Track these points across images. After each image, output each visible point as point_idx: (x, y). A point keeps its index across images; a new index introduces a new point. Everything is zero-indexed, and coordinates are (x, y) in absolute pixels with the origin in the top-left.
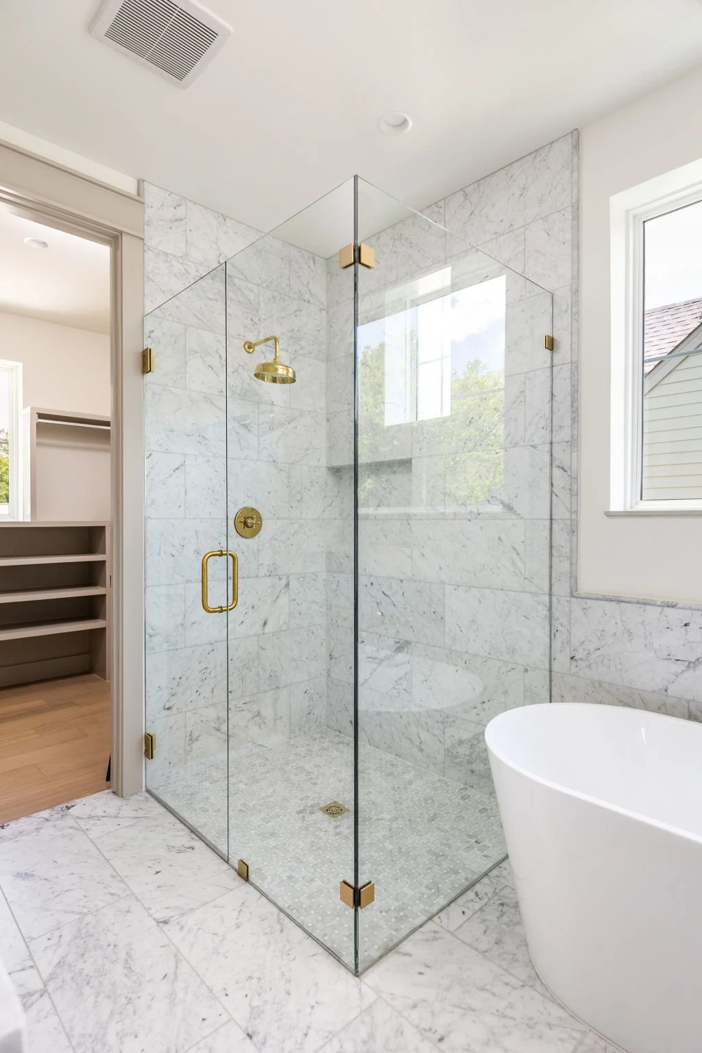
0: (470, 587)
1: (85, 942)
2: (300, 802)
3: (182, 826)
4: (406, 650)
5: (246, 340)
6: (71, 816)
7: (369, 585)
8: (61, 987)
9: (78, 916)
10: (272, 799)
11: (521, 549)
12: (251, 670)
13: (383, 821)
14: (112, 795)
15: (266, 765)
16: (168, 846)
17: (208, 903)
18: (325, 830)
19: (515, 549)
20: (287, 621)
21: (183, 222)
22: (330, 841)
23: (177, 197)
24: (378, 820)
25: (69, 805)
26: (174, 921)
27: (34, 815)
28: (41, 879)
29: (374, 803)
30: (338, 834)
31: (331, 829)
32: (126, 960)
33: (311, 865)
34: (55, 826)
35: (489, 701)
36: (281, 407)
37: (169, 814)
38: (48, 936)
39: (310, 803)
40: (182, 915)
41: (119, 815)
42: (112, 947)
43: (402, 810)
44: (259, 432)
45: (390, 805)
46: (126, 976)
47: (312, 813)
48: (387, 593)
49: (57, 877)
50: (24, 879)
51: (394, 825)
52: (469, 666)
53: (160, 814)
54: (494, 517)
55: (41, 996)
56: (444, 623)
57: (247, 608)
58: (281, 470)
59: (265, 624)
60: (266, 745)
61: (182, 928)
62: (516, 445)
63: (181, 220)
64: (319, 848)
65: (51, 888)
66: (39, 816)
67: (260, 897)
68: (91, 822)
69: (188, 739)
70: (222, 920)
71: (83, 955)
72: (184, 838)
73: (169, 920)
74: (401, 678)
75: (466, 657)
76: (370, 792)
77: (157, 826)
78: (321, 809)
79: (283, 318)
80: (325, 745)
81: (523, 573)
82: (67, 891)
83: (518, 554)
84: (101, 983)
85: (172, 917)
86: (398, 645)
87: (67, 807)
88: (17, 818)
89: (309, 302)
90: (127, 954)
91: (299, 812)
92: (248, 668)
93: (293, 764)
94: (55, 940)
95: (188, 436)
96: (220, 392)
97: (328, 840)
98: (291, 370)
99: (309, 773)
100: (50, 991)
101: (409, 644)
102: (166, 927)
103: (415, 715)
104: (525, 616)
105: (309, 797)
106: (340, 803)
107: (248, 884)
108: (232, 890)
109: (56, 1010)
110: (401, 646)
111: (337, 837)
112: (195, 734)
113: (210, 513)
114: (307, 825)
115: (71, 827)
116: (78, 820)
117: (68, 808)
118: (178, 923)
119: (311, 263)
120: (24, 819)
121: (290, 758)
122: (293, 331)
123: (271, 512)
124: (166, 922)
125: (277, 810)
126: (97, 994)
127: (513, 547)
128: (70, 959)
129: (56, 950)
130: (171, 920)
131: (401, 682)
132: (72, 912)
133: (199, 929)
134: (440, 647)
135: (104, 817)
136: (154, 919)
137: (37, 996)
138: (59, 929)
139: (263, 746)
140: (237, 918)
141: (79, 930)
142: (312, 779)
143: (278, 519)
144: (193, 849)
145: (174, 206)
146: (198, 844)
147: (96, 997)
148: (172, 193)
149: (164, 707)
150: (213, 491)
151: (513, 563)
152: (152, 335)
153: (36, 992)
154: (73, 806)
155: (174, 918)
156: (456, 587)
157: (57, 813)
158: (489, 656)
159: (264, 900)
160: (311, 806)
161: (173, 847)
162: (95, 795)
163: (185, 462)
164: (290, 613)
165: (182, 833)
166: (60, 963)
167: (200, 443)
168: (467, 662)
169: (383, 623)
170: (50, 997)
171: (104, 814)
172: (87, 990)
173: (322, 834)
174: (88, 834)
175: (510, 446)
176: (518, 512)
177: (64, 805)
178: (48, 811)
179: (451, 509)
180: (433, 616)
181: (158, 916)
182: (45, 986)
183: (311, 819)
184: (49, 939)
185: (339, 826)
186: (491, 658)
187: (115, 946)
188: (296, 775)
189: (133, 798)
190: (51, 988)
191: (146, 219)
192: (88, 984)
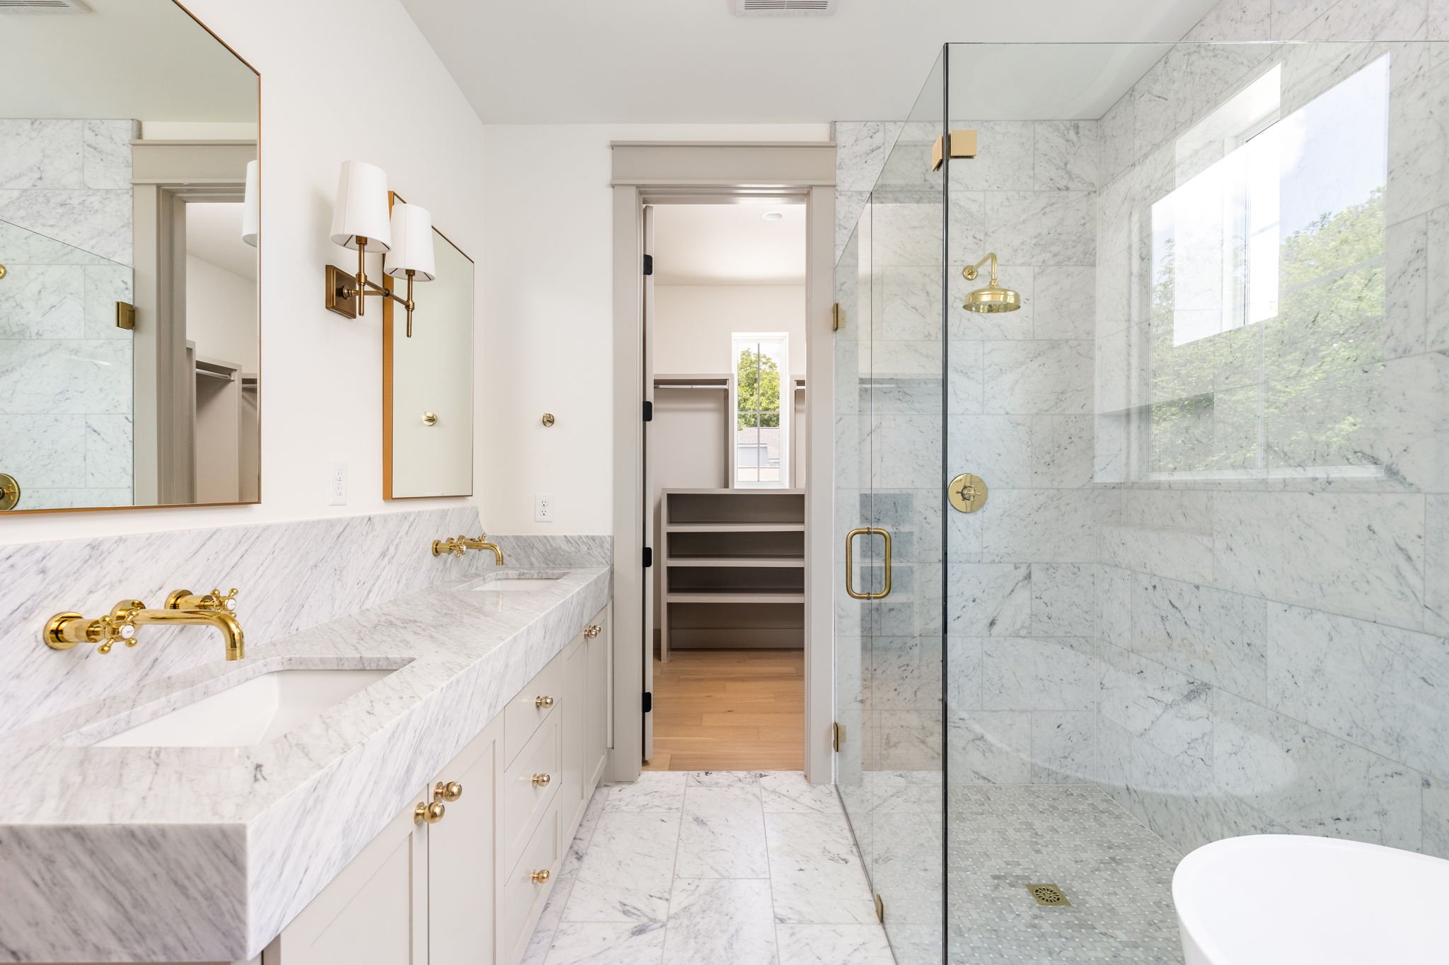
0: (1312, 611)
1: (711, 901)
2: (1003, 865)
3: (849, 835)
4: (1203, 696)
5: (965, 264)
6: (760, 784)
7: (1150, 589)
8: (676, 928)
9: (718, 876)
10: (968, 847)
11: (1415, 550)
12: (970, 680)
13: (1111, 940)
14: (802, 778)
15: (983, 804)
16: (825, 849)
17: (830, 924)
18: (1017, 913)
19: (1401, 549)
20: (1027, 624)
21: (881, 150)
22: (1016, 929)
23: (873, 124)
24: (1105, 934)
25: (763, 773)
26: (790, 923)
27: (733, 772)
28: (710, 830)
29: (1112, 910)
30: (1034, 926)
31: (1027, 918)
32: (733, 936)
33: (972, 945)
34: (743, 788)
35: (1348, 820)
36: (1019, 341)
37: (843, 817)
38: (690, 881)
39: (1018, 871)
40: (800, 922)
41: (798, 800)
42: (728, 917)
43: (1154, 938)
44: (983, 379)
45: (1139, 923)
46: (725, 949)
47: (1011, 885)
48: (1176, 604)
49: (721, 834)
50: (698, 825)
51: (1127, 953)
52: (1309, 746)
53: (834, 814)
54: (1357, 487)
55: (661, 927)
56: (1266, 664)
57: (966, 600)
58: (1018, 424)
59: (992, 623)
60: (993, 781)
61: (793, 934)
62: (1406, 352)
63: (879, 148)
64: (995, 931)
65: (712, 842)
66: (736, 775)
67: (885, 947)
68: (772, 796)
69: (884, 741)
70: (834, 948)
71: (704, 911)
72: (843, 846)
73: (786, 920)
74: (1197, 739)
75: (1304, 730)
76: (1116, 894)
77: (826, 824)
78: (1029, 886)
79: (1024, 222)
80: (1081, 808)
81: (1420, 595)
82: (722, 850)
83: (1409, 558)
84: (704, 943)
85: (790, 919)
86: (1192, 688)
87: (761, 774)
88: (720, 770)
89: (1067, 189)
90: (736, 931)
91: (995, 877)
92: (966, 676)
93: (1020, 816)
94: (692, 887)
95: (885, 393)
96: (926, 336)
97: (1015, 927)
98: (1011, 293)
99: (1037, 834)
100: (668, 926)
101: (1209, 689)
102: (780, 926)
103: (1217, 805)
104: (1424, 679)
105: (1020, 865)
106: (1062, 890)
107: (880, 927)
108: (861, 923)
109: (664, 945)
110: (1196, 691)
111: (1029, 930)
112: (893, 739)
113: (913, 482)
114: (997, 898)
115: (754, 795)
116: (763, 790)
117: (761, 776)
118: (792, 928)
119: (1072, 135)
120: (724, 773)
121: (1021, 808)
122: (1039, 234)
123: (1001, 480)
124: (782, 921)
125: (969, 862)
126: (697, 951)
127: (1397, 545)
128: (694, 909)
129: (688, 896)
130: (788, 921)
131: (1197, 745)
132: (716, 871)
133: (807, 944)
134: (1259, 704)
135: (785, 796)
136: (774, 912)
137: (659, 925)
138: (700, 879)
139: (989, 781)
140: (849, 955)
141: (713, 889)
142: (1036, 843)
143: (1013, 488)
144: (846, 862)
145: (871, 135)
146: (854, 860)
147: (695, 953)
148: (867, 122)
149: (856, 698)
150: (917, 456)
151: (1399, 575)
152: (844, 287)
153: (660, 921)
154: (765, 776)
155: (791, 921)
156: (1286, 607)
157: (751, 778)
158: (1348, 738)
159: (888, 951)
160: (1017, 876)
161: (829, 852)
162: (788, 772)
163: (881, 423)
164: (1032, 615)
165: (843, 841)
166: (686, 908)
167: (900, 400)
168: (1307, 740)
169: (1170, 648)
170: (666, 932)
171: (786, 794)
172: (692, 942)
173: (1010, 917)
174: (764, 806)
175: (1393, 355)
176: (1409, 480)
177: (759, 772)
178: (745, 773)
179: (1279, 474)
180: (1247, 649)
181: (778, 911)
182: (668, 920)
183: (1007, 892)
184: (689, 884)
185: (1042, 917)
186: (1352, 744)
187: (731, 918)
188: (1017, 830)
189: (820, 787)
190: (670, 925)
191: (838, 162)
192: (695, 938)
